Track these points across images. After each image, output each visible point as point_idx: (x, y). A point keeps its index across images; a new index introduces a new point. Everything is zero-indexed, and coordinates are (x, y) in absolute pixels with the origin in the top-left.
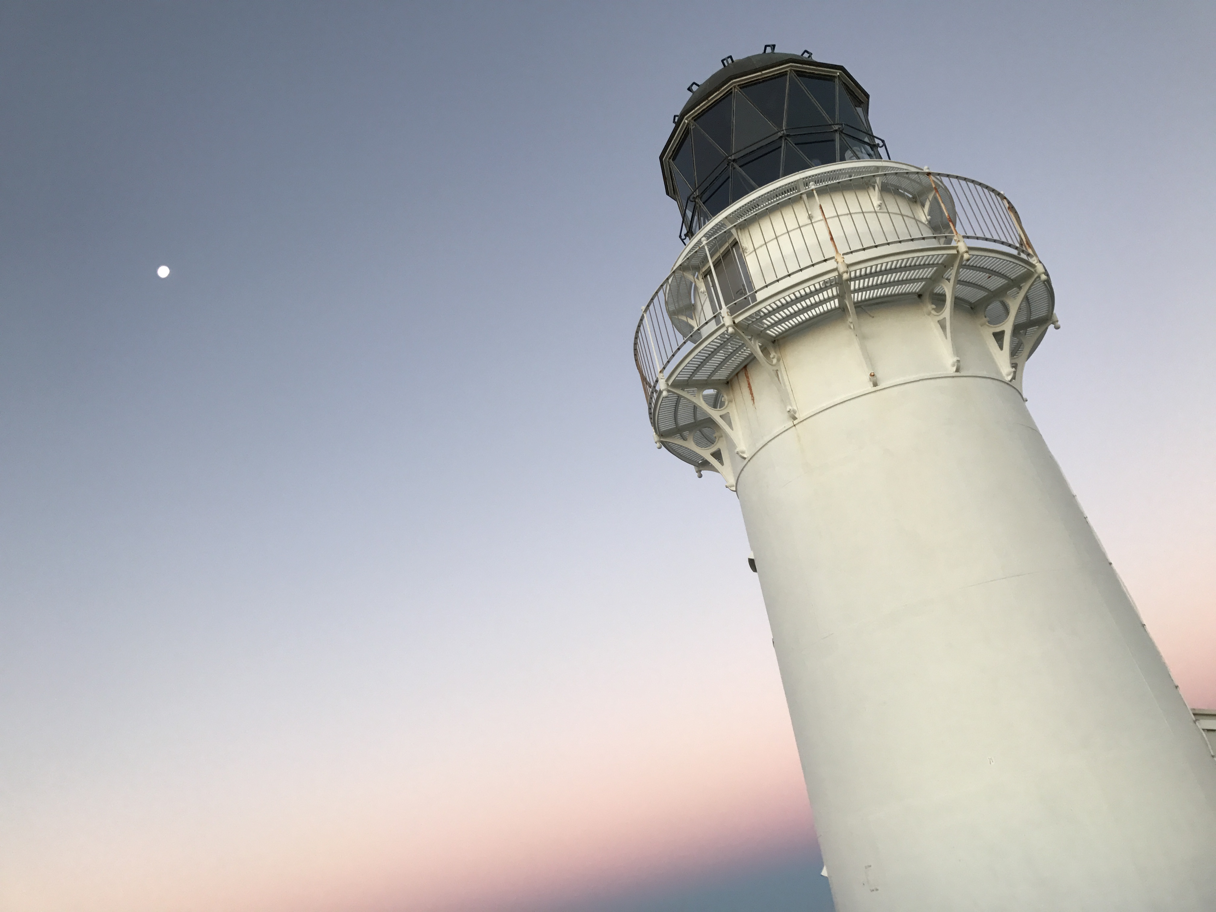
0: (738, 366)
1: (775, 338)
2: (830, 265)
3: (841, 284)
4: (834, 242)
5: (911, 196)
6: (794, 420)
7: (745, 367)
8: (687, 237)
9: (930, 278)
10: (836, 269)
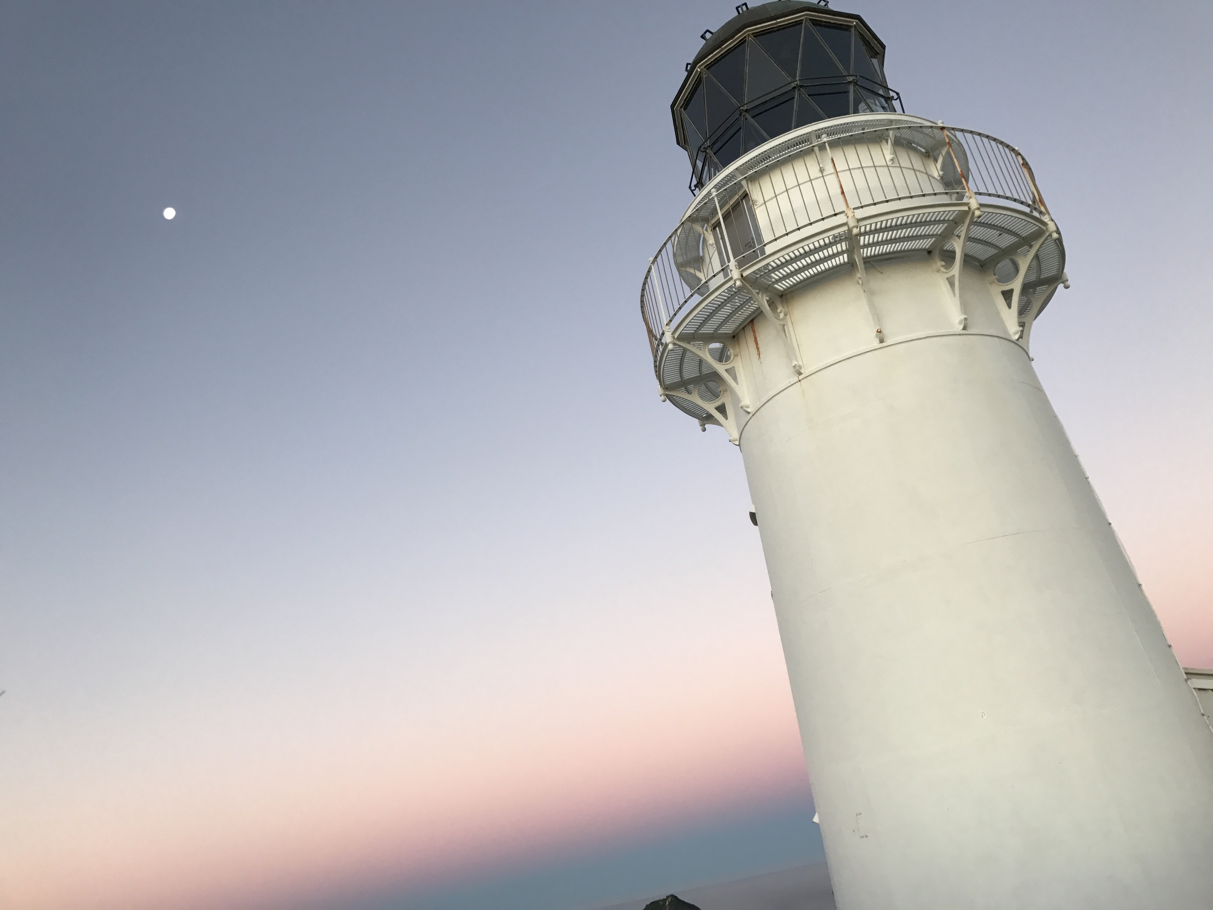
0: (745, 320)
1: (782, 292)
2: (840, 219)
3: (850, 239)
4: (845, 196)
5: (924, 151)
6: (800, 375)
7: (752, 321)
8: (697, 188)
9: (940, 235)
10: (845, 224)
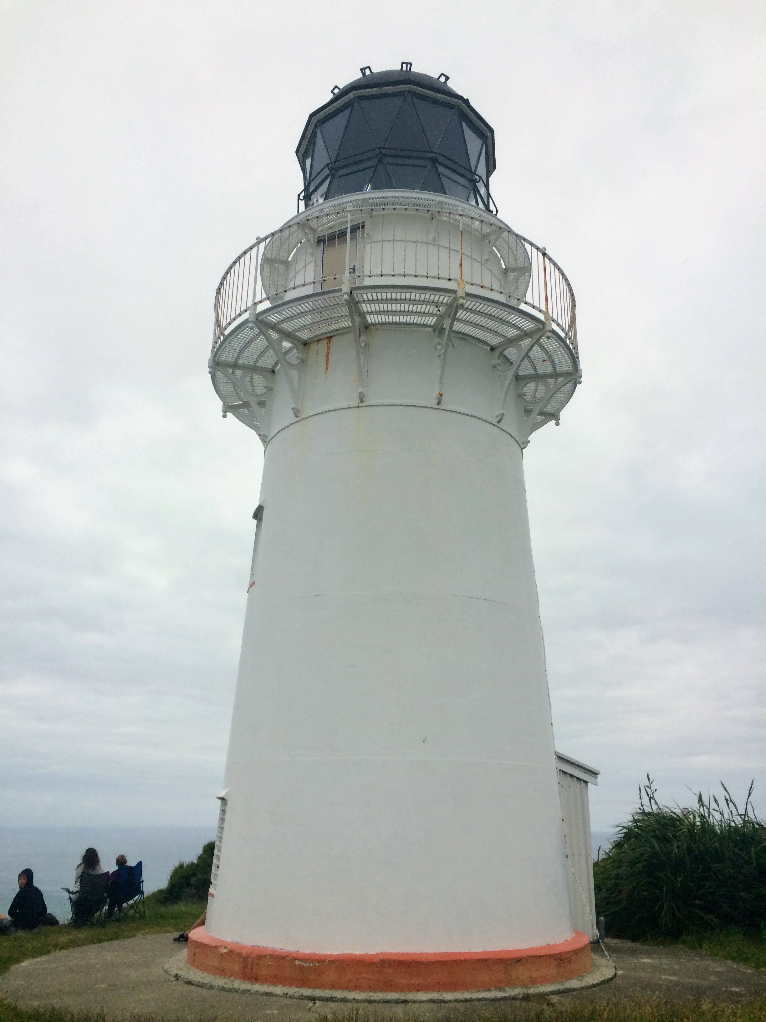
0: (325, 333)
1: (369, 324)
2: (452, 286)
3: (450, 306)
4: (462, 268)
6: (361, 402)
7: (330, 338)
8: (304, 200)
9: (509, 339)
10: (454, 292)
